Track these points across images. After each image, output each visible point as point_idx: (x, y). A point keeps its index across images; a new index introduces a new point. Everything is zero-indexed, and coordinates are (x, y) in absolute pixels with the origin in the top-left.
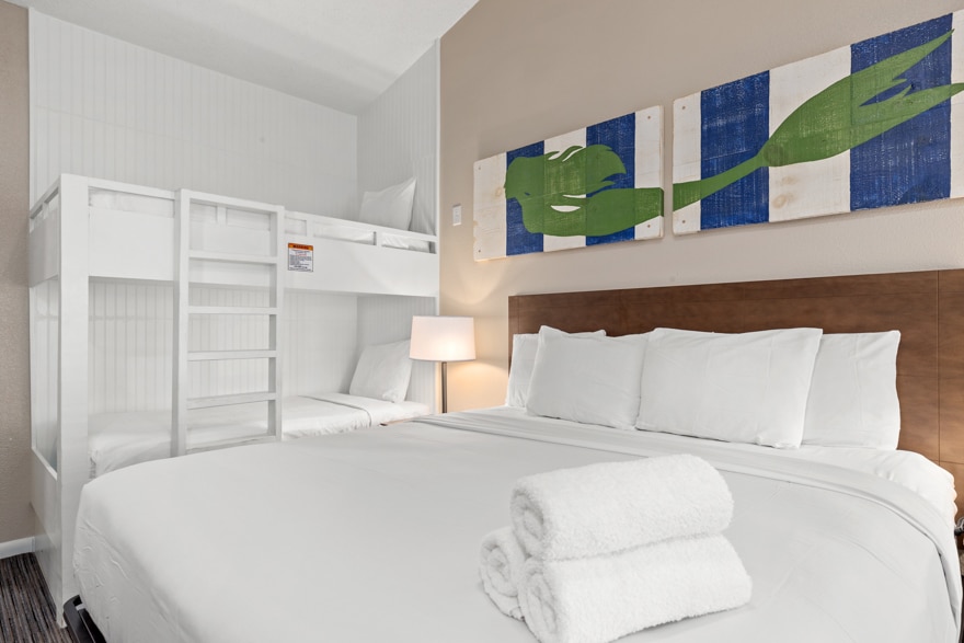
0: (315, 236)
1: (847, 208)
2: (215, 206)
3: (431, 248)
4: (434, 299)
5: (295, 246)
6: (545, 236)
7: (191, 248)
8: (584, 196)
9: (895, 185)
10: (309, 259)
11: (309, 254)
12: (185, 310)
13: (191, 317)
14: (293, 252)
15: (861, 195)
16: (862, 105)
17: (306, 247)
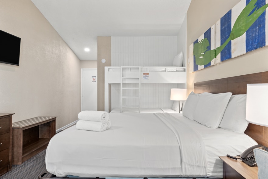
0: (149, 71)
1: (245, 52)
2: (128, 68)
3: (185, 70)
4: (185, 84)
5: (145, 74)
6: (199, 66)
7: (122, 77)
8: (203, 54)
9: (254, 42)
10: (148, 76)
11: (148, 75)
12: (122, 88)
13: (123, 90)
14: (144, 75)
15: (248, 47)
16: (248, 16)
17: (147, 74)
